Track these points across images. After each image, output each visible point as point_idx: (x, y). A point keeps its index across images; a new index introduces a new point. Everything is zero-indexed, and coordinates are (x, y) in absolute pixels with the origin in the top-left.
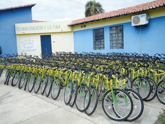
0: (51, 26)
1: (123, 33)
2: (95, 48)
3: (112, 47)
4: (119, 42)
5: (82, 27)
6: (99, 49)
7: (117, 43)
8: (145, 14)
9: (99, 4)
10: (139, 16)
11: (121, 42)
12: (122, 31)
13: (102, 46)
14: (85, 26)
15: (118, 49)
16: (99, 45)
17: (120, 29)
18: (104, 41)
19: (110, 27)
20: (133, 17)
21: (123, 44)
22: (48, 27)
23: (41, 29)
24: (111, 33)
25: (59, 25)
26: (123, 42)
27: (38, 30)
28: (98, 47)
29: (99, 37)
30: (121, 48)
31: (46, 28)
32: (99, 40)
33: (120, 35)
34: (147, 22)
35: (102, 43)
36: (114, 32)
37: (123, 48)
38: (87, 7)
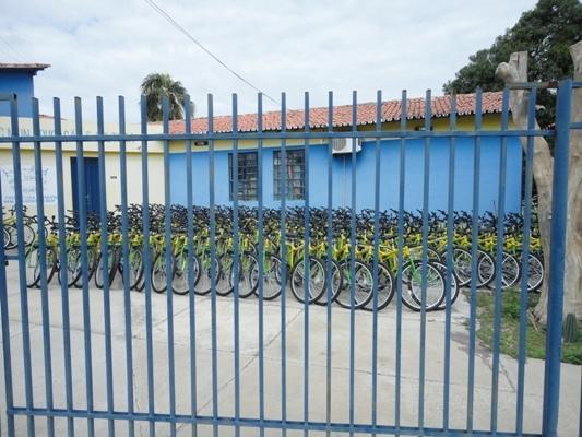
2: (231, 198)
3: (277, 196)
4: (295, 185)
5: (196, 144)
6: (244, 199)
7: (291, 186)
9: (180, 86)
11: (299, 185)
12: (301, 161)
13: (253, 192)
14: (207, 144)
15: (293, 199)
16: (245, 191)
17: (298, 157)
19: (274, 152)
24: (276, 163)
28: (241, 194)
29: (245, 172)
30: (298, 198)
32: (245, 178)
33: (297, 169)
34: (359, 149)
35: (253, 185)
38: (147, 87)
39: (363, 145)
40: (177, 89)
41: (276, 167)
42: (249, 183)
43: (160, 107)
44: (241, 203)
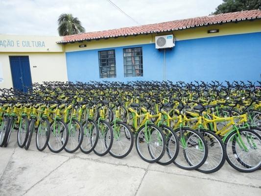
0: (28, 42)
1: (142, 57)
2: (102, 76)
3: (126, 75)
4: (136, 68)
5: (80, 46)
6: (108, 77)
7: (134, 69)
8: (172, 35)
9: (77, 20)
10: (165, 37)
11: (138, 68)
12: (140, 54)
13: (112, 73)
14: (85, 46)
15: (135, 76)
16: (108, 72)
17: (138, 52)
18: (115, 67)
19: (123, 49)
20: (157, 38)
21: (142, 70)
22: (24, 44)
23: (11, 45)
24: (125, 56)
25: (43, 42)
26: (142, 68)
27: (5, 46)
28: (106, 74)
29: (108, 61)
30: (138, 76)
31: (21, 45)
32: (108, 65)
33: (137, 59)
34: (174, 45)
35: (112, 69)
36: (130, 55)
37: (142, 76)
38: (61, 21)
39: (176, 42)
40: (76, 21)
41: (125, 58)
42: (110, 67)
43: (67, 30)
44: (105, 79)
